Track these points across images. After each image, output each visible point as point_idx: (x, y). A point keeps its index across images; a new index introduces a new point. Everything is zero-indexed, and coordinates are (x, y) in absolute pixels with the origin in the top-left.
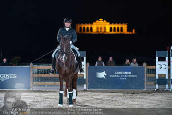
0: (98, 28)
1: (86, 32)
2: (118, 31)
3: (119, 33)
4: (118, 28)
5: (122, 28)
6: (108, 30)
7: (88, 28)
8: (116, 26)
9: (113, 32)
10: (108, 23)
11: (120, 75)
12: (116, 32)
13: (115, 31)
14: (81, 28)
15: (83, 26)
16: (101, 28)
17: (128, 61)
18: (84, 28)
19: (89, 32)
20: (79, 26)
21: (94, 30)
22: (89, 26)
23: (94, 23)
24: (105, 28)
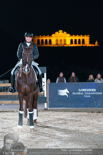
0: (57, 40)
1: (44, 45)
2: (79, 43)
3: (81, 45)
4: (79, 40)
5: (83, 40)
6: (68, 43)
7: (46, 40)
8: (77, 38)
9: (74, 45)
10: (69, 35)
11: (84, 92)
12: (78, 45)
13: (76, 43)
14: (39, 40)
15: (41, 39)
16: (61, 41)
17: (91, 77)
18: (42, 40)
19: (48, 45)
20: (37, 39)
21: (54, 42)
22: (48, 38)
23: (53, 35)
24: (65, 40)
